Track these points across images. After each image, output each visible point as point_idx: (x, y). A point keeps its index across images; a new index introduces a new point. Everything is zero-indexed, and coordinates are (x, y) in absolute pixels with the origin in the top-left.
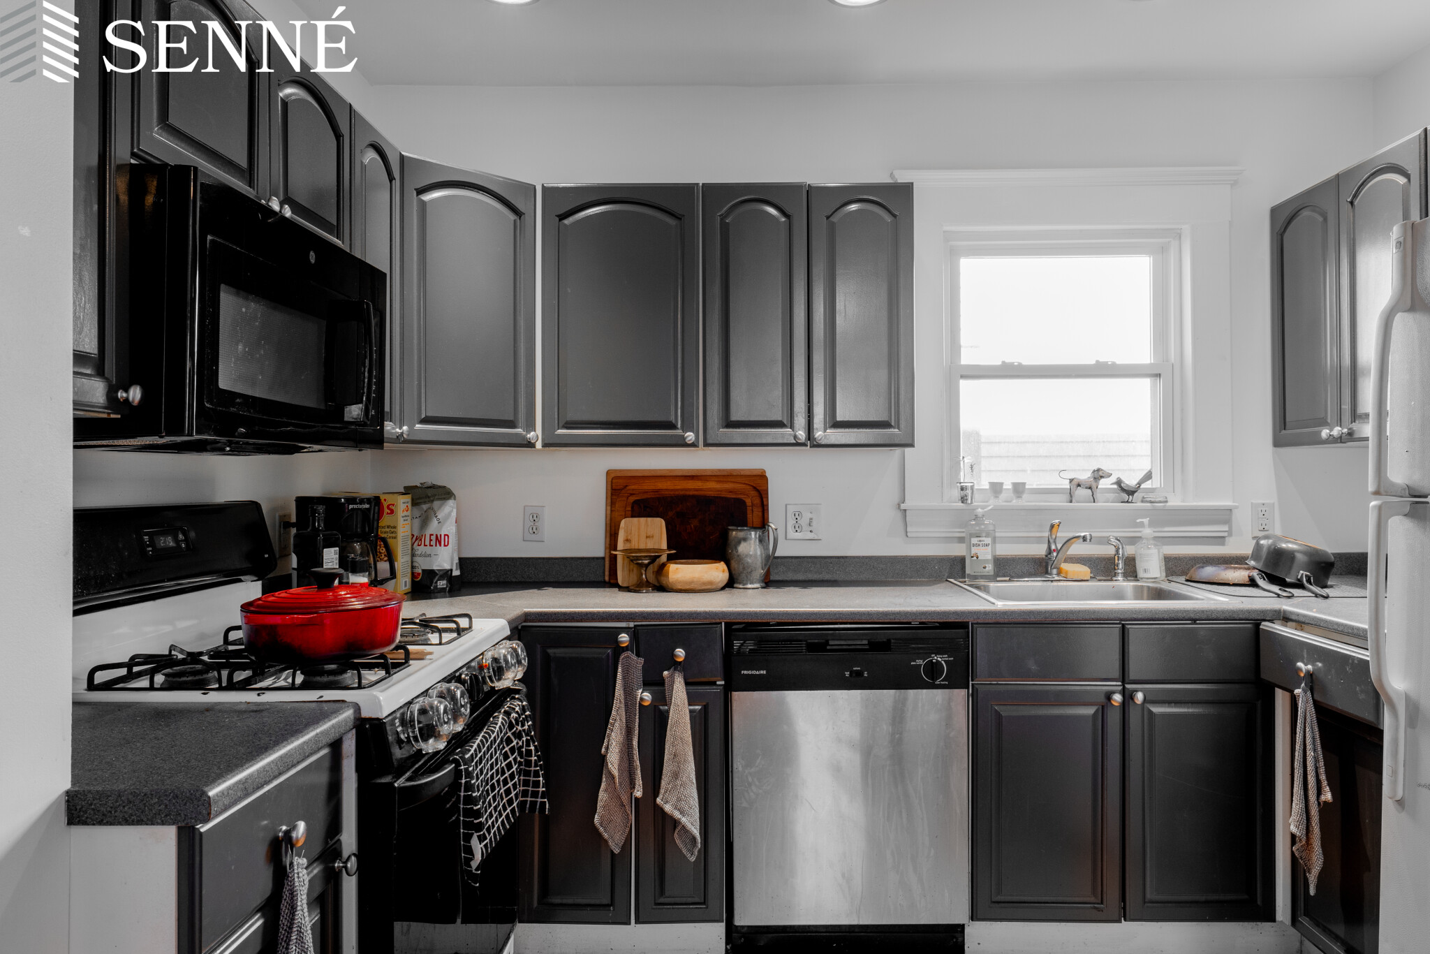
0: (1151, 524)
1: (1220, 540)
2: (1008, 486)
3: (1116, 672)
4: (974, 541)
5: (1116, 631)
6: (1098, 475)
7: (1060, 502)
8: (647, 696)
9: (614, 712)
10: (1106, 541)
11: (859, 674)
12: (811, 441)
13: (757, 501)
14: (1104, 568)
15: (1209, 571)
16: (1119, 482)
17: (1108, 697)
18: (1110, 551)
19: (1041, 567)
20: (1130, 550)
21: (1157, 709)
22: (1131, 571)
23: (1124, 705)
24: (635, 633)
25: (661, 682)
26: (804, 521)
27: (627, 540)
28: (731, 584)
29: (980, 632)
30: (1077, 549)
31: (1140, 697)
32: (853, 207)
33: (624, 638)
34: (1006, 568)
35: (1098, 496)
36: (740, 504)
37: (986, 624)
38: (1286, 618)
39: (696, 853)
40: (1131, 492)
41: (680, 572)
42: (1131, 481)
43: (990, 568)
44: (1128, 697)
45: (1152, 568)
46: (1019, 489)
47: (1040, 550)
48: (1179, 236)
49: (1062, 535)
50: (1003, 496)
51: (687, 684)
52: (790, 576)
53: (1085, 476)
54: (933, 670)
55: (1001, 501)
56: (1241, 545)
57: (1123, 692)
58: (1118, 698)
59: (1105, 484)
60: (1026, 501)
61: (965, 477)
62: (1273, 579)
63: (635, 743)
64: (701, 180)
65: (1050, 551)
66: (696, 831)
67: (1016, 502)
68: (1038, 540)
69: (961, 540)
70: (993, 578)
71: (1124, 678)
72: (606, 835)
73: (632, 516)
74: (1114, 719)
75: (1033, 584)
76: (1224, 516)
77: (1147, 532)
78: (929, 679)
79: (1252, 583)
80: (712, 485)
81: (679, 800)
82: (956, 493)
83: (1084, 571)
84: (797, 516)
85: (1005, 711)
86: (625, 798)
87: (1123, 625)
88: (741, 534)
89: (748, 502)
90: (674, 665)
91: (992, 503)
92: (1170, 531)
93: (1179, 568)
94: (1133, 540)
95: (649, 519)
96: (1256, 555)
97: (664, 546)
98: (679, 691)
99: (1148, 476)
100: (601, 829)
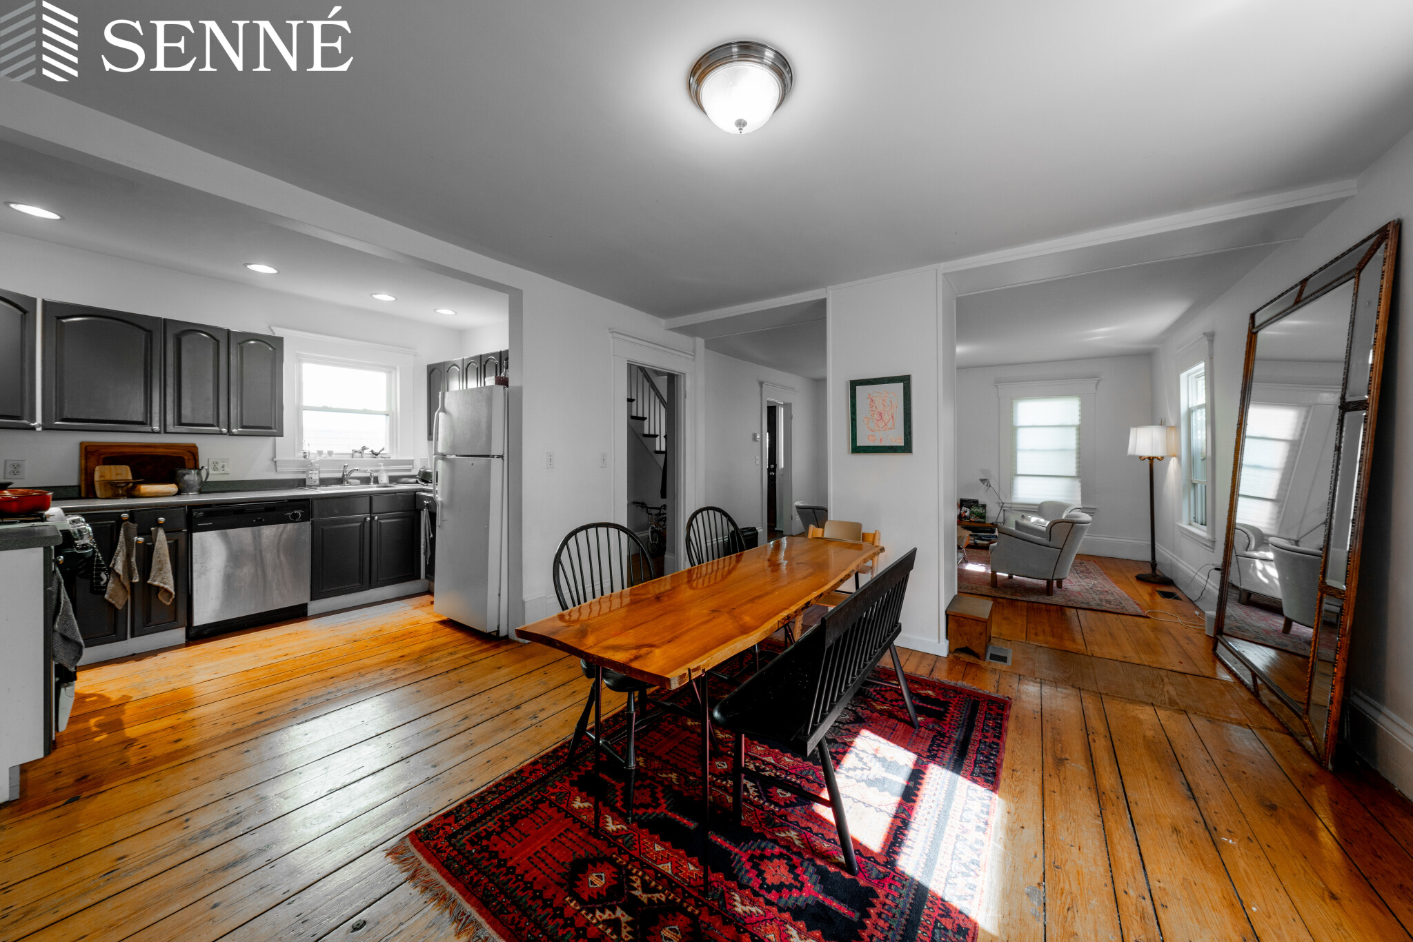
0: (384, 465)
1: (410, 470)
2: (325, 452)
3: (368, 511)
4: (310, 472)
5: (368, 499)
6: (364, 448)
7: (349, 458)
8: (141, 539)
9: (118, 548)
10: (365, 471)
11: (261, 520)
12: (230, 433)
13: (192, 457)
14: (366, 481)
15: (404, 480)
16: (372, 451)
17: (365, 519)
18: (368, 475)
19: (340, 481)
20: (375, 474)
21: (382, 521)
22: (376, 481)
23: (371, 521)
24: (131, 514)
25: (150, 533)
26: (219, 466)
27: (101, 476)
28: (179, 493)
29: (315, 502)
30: (353, 475)
31: (376, 518)
32: (252, 342)
33: (125, 516)
34: (324, 482)
35: (364, 455)
36: (182, 458)
37: (317, 499)
38: (424, 491)
39: (171, 600)
40: (377, 454)
41: (146, 488)
42: (376, 451)
43: (318, 482)
44: (372, 518)
45: (384, 479)
46: (330, 453)
47: (340, 475)
48: (396, 369)
49: (349, 469)
50: (323, 456)
51: (166, 532)
52: (212, 489)
53: (359, 448)
54: (295, 516)
55: (322, 457)
56: (415, 472)
57: (371, 517)
58: (368, 519)
59: (366, 451)
60: (333, 457)
61: (306, 448)
62: (423, 481)
63: (133, 560)
64: (163, 317)
65: (344, 475)
66: (172, 590)
67: (329, 458)
68: (339, 472)
69: (304, 472)
70: (319, 486)
71: (371, 512)
72: (113, 602)
73: (104, 464)
74: (367, 526)
75: (338, 486)
76: (411, 462)
77: (382, 468)
78: (294, 519)
79: (417, 482)
80: (161, 450)
81: (163, 579)
82: (302, 455)
83: (358, 481)
84: (215, 464)
85: (325, 528)
86: (127, 584)
87: (370, 496)
88: (184, 472)
89: (186, 458)
90: (158, 525)
91: (318, 458)
92: (391, 467)
93: (393, 480)
94: (377, 471)
95: (118, 466)
96: (419, 474)
97: (130, 477)
98: (161, 535)
99: (383, 449)
100: (110, 600)
